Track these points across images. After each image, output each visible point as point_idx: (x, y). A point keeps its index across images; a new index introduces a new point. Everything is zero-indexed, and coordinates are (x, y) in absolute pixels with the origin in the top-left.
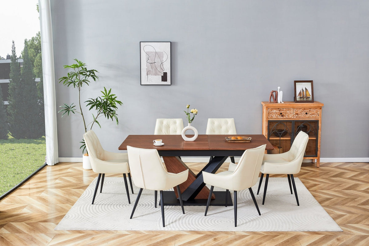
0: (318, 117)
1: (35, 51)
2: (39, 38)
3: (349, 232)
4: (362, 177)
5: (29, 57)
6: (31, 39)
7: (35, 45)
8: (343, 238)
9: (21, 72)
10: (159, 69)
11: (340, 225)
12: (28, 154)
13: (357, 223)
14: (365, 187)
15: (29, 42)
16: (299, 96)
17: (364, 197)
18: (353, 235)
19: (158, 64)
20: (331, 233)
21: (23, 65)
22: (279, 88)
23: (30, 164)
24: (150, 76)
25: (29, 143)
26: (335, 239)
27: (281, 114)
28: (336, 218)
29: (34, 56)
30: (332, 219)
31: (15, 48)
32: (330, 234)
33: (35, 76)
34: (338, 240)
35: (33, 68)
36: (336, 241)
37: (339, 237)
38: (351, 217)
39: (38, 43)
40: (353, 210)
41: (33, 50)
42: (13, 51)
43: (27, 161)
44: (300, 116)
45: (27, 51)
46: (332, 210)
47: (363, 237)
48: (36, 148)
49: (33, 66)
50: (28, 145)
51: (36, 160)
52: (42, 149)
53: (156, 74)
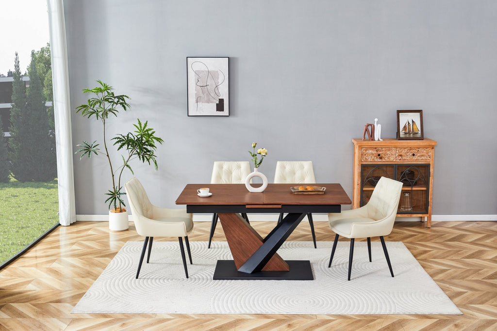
0: (429, 160)
1: (46, 66)
2: (50, 49)
3: (472, 316)
4: (488, 241)
5: (37, 74)
6: (40, 50)
7: (46, 58)
8: (462, 324)
9: (27, 94)
10: (212, 95)
11: (458, 306)
12: (36, 202)
13: (482, 303)
14: (492, 254)
15: (37, 54)
16: (404, 131)
17: (492, 268)
18: (476, 319)
19: (211, 88)
20: (447, 317)
21: (30, 84)
22: (376, 120)
23: (38, 215)
24: (200, 104)
25: (38, 187)
26: (452, 325)
27: (379, 155)
28: (453, 296)
29: (44, 73)
30: (448, 298)
31: (19, 62)
32: (445, 318)
33: (45, 100)
34: (456, 326)
35: (43, 89)
36: (453, 328)
37: (457, 322)
38: (473, 295)
39: (49, 56)
40: (476, 286)
41: (42, 65)
42: (16, 67)
43: (35, 211)
44: (405, 158)
45: (34, 66)
46: (448, 285)
47: (489, 323)
48: (46, 194)
49: (43, 86)
50: (36, 190)
51: (47, 210)
52: (54, 196)
53: (209, 101)
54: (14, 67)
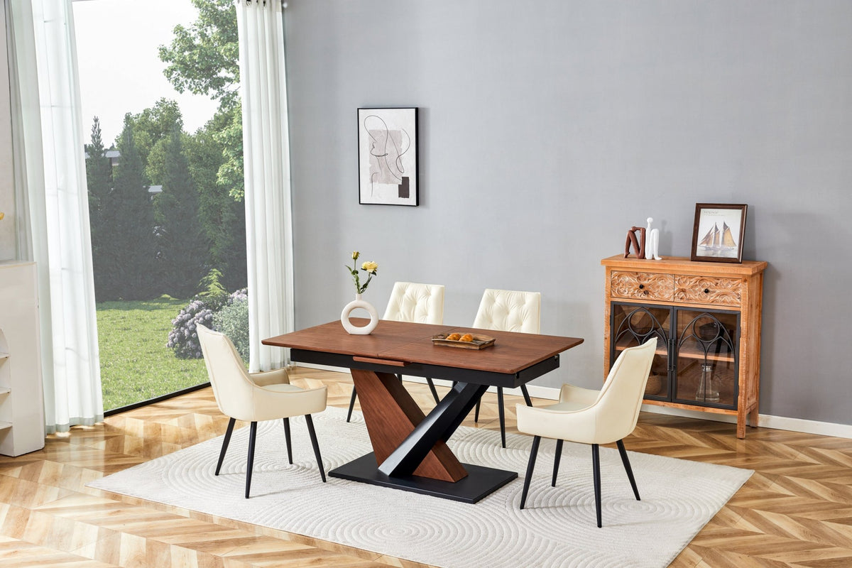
0: (738, 303)
1: (152, 135)
2: (161, 111)
5: (135, 146)
6: (142, 112)
7: (152, 124)
9: (114, 176)
10: (393, 169)
12: (125, 329)
15: (136, 118)
16: (705, 245)
19: (391, 159)
21: (120, 162)
22: (649, 220)
23: (128, 349)
24: (376, 185)
25: (129, 308)
27: (642, 287)
29: (149, 145)
31: (99, 131)
33: (149, 183)
35: (144, 168)
39: (158, 120)
41: (145, 133)
42: (93, 137)
43: (121, 343)
44: (691, 296)
45: (130, 135)
48: (145, 317)
49: (146, 163)
50: (127, 313)
51: (145, 340)
52: (159, 320)
53: (388, 181)
54: (91, 139)
